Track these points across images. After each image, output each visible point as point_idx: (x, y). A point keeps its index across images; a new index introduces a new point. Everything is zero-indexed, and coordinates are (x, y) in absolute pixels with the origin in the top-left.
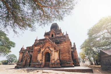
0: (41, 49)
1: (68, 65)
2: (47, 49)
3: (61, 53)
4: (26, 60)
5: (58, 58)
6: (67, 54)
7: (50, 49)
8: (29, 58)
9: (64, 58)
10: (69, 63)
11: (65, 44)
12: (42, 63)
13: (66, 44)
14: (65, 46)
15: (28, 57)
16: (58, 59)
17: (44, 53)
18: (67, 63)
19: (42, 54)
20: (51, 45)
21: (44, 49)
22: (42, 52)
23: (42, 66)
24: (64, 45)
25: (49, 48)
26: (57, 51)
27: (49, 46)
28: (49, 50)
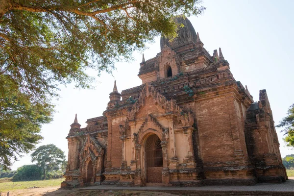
0: (132, 125)
1: (230, 177)
2: (151, 125)
3: (200, 135)
4: (91, 163)
5: (191, 154)
6: (226, 140)
7: (159, 125)
8: (97, 155)
9: (214, 152)
10: (232, 169)
11: (215, 99)
12: (137, 172)
13: (220, 100)
14: (215, 109)
15: (95, 151)
16: (190, 158)
17: (141, 137)
18: (226, 172)
19: (137, 142)
20: (163, 107)
21: (139, 126)
22: (135, 134)
23: (139, 181)
24: (213, 105)
25: (154, 119)
26: (185, 129)
27: (157, 112)
28: (157, 128)
